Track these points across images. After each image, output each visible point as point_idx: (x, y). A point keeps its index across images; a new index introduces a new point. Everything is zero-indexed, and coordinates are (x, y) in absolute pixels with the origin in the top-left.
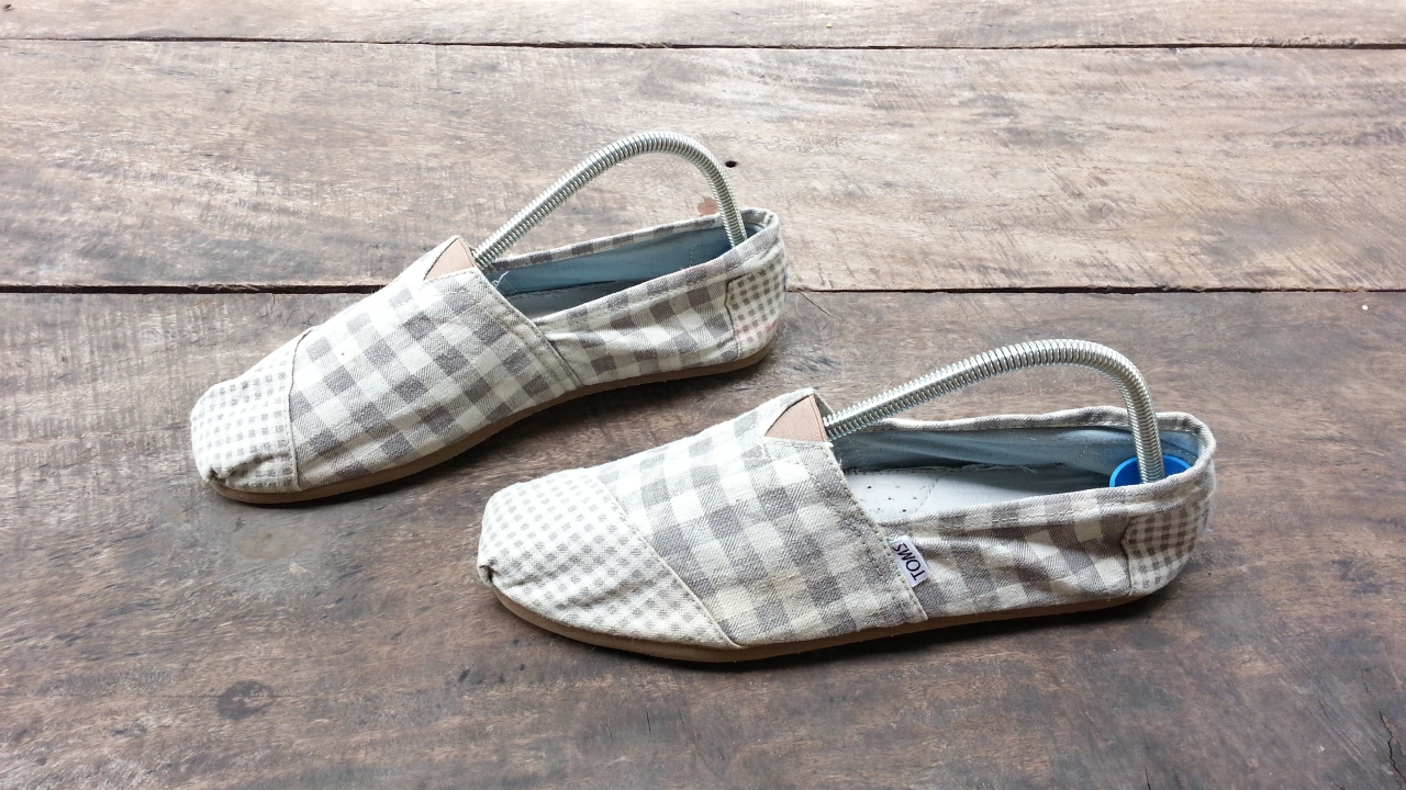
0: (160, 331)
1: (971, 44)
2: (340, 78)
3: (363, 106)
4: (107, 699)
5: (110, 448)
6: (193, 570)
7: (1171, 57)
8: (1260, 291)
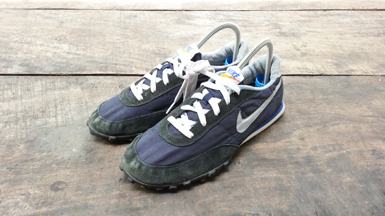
0: (40, 86)
1: (269, 10)
2: (93, 19)
3: (99, 26)
4: (20, 186)
5: (25, 117)
6: (46, 150)
7: (324, 13)
8: (350, 75)
